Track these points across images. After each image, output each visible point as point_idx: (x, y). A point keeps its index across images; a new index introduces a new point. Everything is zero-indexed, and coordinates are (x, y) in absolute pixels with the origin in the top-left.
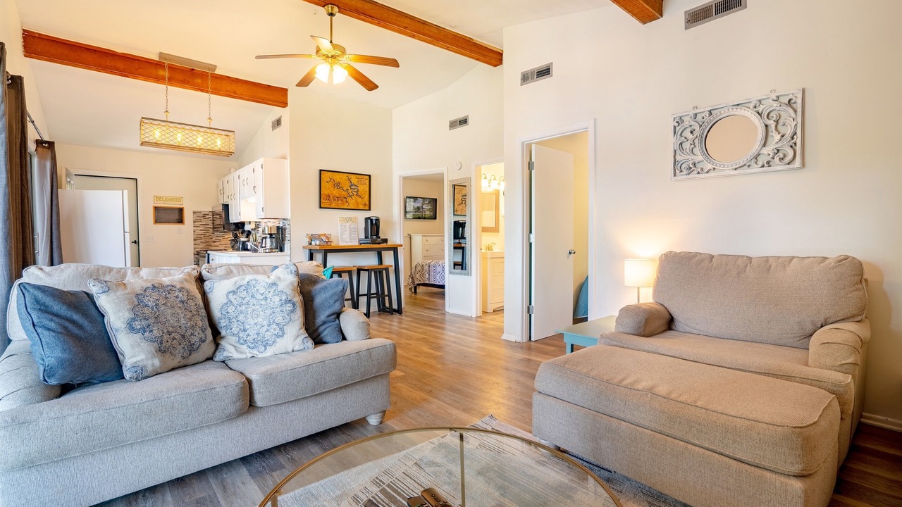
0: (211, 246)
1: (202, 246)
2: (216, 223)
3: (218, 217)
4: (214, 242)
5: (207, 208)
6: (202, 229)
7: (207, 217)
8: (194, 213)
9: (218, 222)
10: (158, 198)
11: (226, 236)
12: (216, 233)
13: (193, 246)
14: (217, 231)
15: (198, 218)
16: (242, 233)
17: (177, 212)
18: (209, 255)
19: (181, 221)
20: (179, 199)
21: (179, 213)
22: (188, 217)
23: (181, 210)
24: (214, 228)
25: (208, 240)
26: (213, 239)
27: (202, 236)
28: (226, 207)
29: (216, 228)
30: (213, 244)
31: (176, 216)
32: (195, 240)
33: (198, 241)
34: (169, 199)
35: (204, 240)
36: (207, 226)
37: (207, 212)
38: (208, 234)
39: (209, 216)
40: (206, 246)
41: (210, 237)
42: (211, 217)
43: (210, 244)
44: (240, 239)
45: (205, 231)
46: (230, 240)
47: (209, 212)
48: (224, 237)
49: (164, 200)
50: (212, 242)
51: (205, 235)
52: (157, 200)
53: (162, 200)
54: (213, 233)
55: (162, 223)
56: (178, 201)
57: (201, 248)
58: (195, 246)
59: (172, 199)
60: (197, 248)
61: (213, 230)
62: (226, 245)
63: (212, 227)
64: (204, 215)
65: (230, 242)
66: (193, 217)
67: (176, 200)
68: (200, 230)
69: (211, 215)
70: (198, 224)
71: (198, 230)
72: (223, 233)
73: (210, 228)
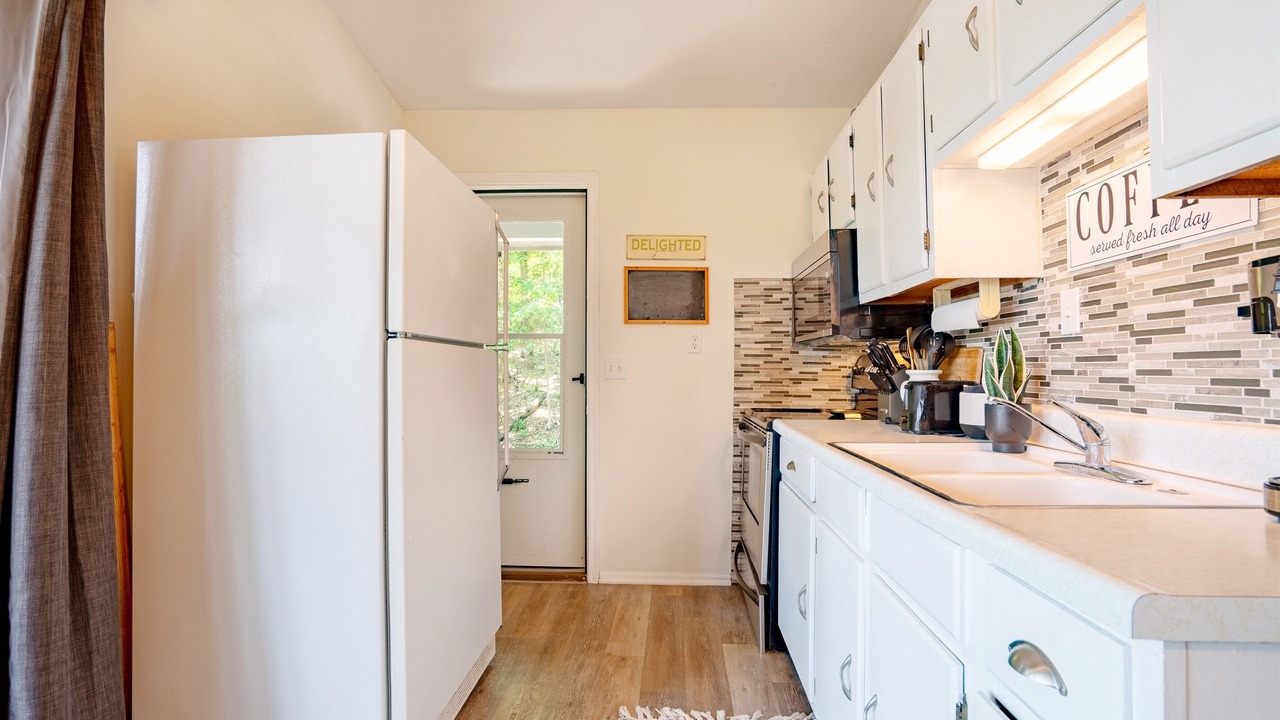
0: (787, 394)
1: (759, 396)
2: (803, 316)
3: (810, 296)
4: (797, 381)
5: (777, 268)
6: (760, 337)
7: (777, 296)
8: (739, 284)
9: (811, 312)
10: (637, 242)
11: (835, 364)
12: (806, 353)
13: (730, 396)
14: (805, 343)
15: (748, 302)
16: (917, 346)
17: (687, 284)
19: (697, 312)
20: (695, 243)
21: (694, 285)
22: (721, 298)
23: (700, 278)
24: (796, 334)
25: (777, 375)
26: (795, 373)
27: (760, 361)
29: (802, 333)
30: (793, 389)
31: (686, 299)
32: (738, 374)
33: (748, 380)
34: (667, 243)
35: (766, 376)
36: (775, 329)
37: (778, 280)
38: (777, 356)
39: (784, 292)
40: (770, 396)
41: (785, 364)
42: (790, 296)
43: (785, 389)
44: (907, 372)
45: (769, 346)
46: (848, 377)
47: (785, 280)
48: (828, 367)
49: (653, 246)
50: (790, 383)
51: (770, 359)
52: (633, 249)
53: (647, 246)
54: (792, 352)
55: (648, 319)
56: (691, 247)
57: (755, 402)
58: (737, 395)
59: (675, 244)
60: (743, 407)
61: (794, 340)
62: (834, 395)
63: (790, 329)
64: (769, 293)
65: (846, 382)
66: (736, 299)
67: (687, 245)
68: (756, 343)
69: (787, 292)
70: (749, 322)
71: (747, 341)
72: (826, 353)
73: (786, 334)
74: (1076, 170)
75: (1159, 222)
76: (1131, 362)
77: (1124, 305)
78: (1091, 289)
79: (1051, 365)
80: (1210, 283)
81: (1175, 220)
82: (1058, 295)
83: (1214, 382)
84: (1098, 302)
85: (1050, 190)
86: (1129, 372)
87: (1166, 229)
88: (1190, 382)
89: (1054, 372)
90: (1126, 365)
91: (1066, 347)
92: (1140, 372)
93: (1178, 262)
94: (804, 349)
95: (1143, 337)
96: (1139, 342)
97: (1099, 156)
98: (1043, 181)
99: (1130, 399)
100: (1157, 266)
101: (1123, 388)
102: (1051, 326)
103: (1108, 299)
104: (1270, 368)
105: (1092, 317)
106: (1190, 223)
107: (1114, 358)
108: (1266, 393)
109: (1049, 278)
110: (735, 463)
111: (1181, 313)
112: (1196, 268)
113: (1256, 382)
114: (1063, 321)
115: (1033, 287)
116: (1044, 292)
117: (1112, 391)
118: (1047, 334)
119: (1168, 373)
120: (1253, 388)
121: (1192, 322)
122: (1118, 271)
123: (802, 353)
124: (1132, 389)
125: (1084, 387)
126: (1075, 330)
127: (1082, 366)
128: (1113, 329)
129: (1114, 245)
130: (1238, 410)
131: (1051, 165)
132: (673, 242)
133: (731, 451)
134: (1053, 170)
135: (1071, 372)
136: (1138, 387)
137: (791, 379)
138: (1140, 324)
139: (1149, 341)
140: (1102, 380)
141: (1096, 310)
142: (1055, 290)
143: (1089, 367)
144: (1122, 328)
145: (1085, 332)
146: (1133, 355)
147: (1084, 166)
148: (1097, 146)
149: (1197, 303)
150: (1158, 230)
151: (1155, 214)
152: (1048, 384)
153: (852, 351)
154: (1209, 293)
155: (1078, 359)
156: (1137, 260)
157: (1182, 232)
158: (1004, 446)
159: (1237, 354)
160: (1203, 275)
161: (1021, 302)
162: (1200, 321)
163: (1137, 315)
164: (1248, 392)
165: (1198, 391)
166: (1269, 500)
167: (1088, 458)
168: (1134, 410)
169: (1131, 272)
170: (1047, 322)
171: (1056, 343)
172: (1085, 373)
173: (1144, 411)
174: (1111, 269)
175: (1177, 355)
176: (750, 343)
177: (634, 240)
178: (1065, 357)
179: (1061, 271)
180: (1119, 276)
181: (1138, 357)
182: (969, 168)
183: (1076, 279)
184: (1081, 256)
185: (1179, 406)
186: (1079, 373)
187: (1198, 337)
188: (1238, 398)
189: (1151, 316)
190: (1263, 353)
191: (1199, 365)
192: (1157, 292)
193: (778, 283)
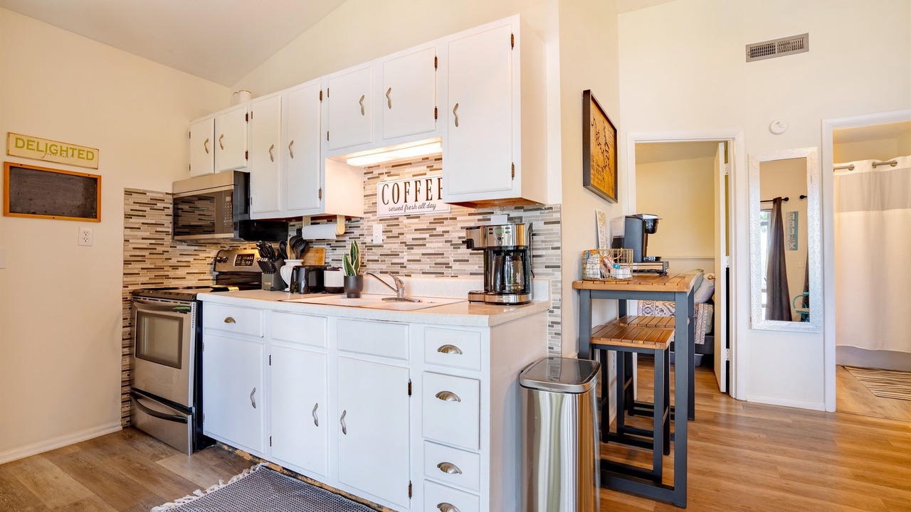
0: (167, 277)
1: (145, 279)
2: (181, 221)
4: (175, 268)
5: (161, 185)
6: (147, 234)
7: (160, 205)
8: (128, 193)
10: (22, 141)
11: (202, 255)
12: (180, 247)
13: (120, 279)
14: (182, 241)
15: (137, 207)
17: (80, 187)
18: (200, 304)
19: (90, 212)
20: (91, 154)
21: (86, 189)
22: (111, 201)
23: (91, 185)
24: (175, 234)
25: (159, 263)
26: (173, 262)
27: (146, 253)
28: (244, 179)
29: (180, 233)
30: (172, 273)
31: (79, 200)
32: (127, 262)
33: (136, 267)
34: (59, 149)
35: (151, 264)
36: (159, 229)
37: (162, 193)
38: (160, 249)
39: (166, 203)
40: (154, 279)
41: (166, 255)
42: (171, 206)
43: (166, 273)
44: (285, 261)
45: (153, 241)
46: (212, 264)
47: (167, 193)
48: (197, 257)
49: (42, 147)
50: (170, 269)
51: (154, 251)
52: (17, 146)
53: (35, 147)
54: (171, 247)
55: (34, 213)
56: (85, 156)
57: (142, 284)
58: (125, 279)
59: (67, 151)
60: (131, 288)
61: (173, 239)
62: (202, 277)
63: (170, 230)
64: (154, 202)
65: (210, 268)
66: (125, 204)
67: (79, 154)
68: (143, 239)
69: (169, 203)
70: (138, 223)
71: (135, 237)
72: (197, 248)
73: (167, 233)
74: (383, 174)
75: (418, 204)
76: (405, 257)
77: (403, 234)
78: (388, 226)
79: (367, 258)
80: (435, 229)
81: (424, 204)
82: (372, 226)
83: (436, 264)
84: (391, 231)
85: (368, 179)
86: (404, 261)
87: (420, 207)
88: (427, 264)
89: (368, 261)
90: (403, 258)
91: (374, 250)
92: (408, 261)
93: (424, 220)
94: (181, 245)
95: (410, 247)
96: (408, 249)
97: (393, 171)
98: (365, 173)
99: (405, 271)
100: (416, 220)
101: (401, 267)
102: (368, 240)
103: (395, 231)
104: (452, 259)
105: (388, 237)
106: (429, 206)
107: (398, 255)
108: (451, 267)
109: (367, 218)
110: (124, 333)
111: (425, 239)
112: (430, 223)
113: (449, 264)
114: (374, 238)
115: (357, 221)
116: (364, 224)
117: (397, 268)
118: (365, 243)
119: (420, 261)
120: (447, 266)
121: (429, 242)
122: (400, 220)
123: (178, 247)
124: (405, 267)
125: (384, 267)
126: (380, 242)
127: (383, 258)
128: (398, 243)
129: (399, 209)
130: (443, 273)
131: (369, 167)
132: (64, 148)
133: (121, 323)
134: (371, 170)
135: (378, 261)
136: (407, 266)
137: (170, 266)
138: (410, 242)
139: (413, 249)
140: (392, 264)
141: (390, 234)
142: (369, 224)
143: (387, 259)
144: (401, 243)
145: (384, 243)
146: (406, 254)
147: (386, 173)
148: (393, 166)
149: (430, 236)
150: (417, 207)
151: (416, 200)
152: (365, 266)
153: (214, 247)
154: (434, 233)
155: (381, 255)
156: (409, 217)
157: (426, 209)
158: (353, 295)
159: (443, 254)
160: (433, 226)
161: (350, 227)
162: (432, 242)
163: (408, 238)
164: (446, 267)
165: (430, 267)
166: (469, 297)
167: (398, 295)
168: (406, 275)
169: (406, 221)
170: (365, 238)
171: (370, 248)
172: (385, 261)
173: (410, 276)
174: (397, 219)
175: (423, 254)
176: (138, 239)
177: (17, 139)
178: (375, 254)
179: (373, 216)
180: (400, 222)
181: (408, 255)
182: (343, 162)
183: (380, 220)
184: (383, 211)
185: (423, 273)
186: (382, 261)
187: (430, 248)
188: (443, 269)
189: (413, 239)
190: (451, 254)
191: (431, 258)
192: (416, 230)
193: (161, 195)
